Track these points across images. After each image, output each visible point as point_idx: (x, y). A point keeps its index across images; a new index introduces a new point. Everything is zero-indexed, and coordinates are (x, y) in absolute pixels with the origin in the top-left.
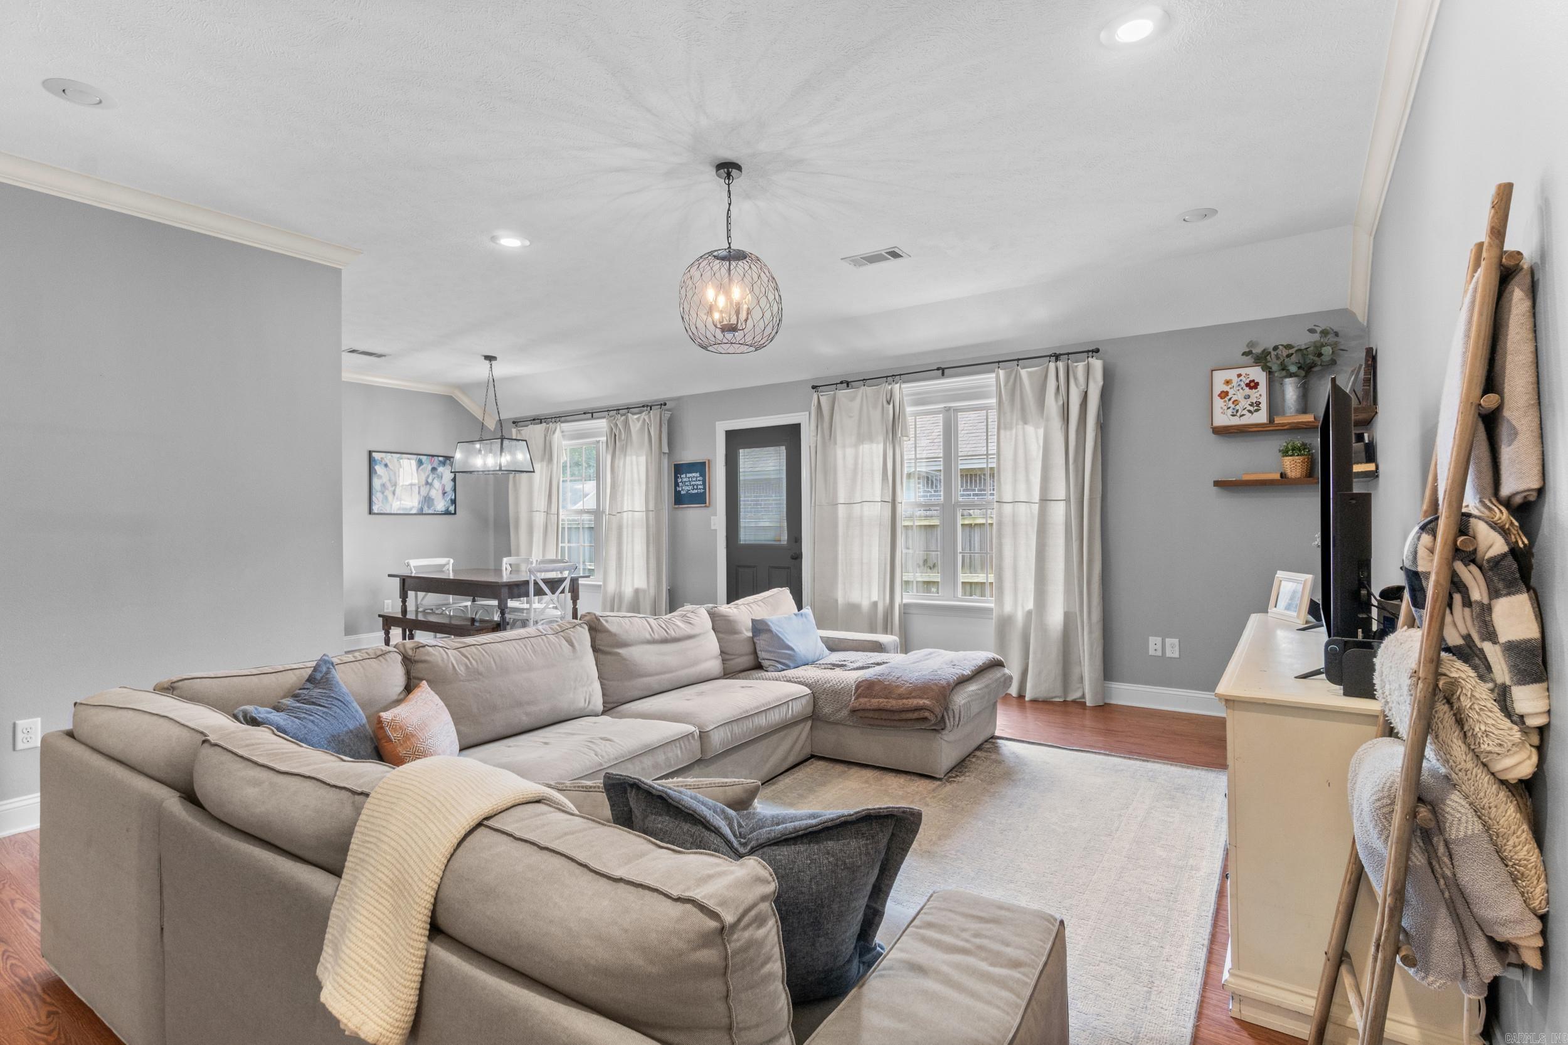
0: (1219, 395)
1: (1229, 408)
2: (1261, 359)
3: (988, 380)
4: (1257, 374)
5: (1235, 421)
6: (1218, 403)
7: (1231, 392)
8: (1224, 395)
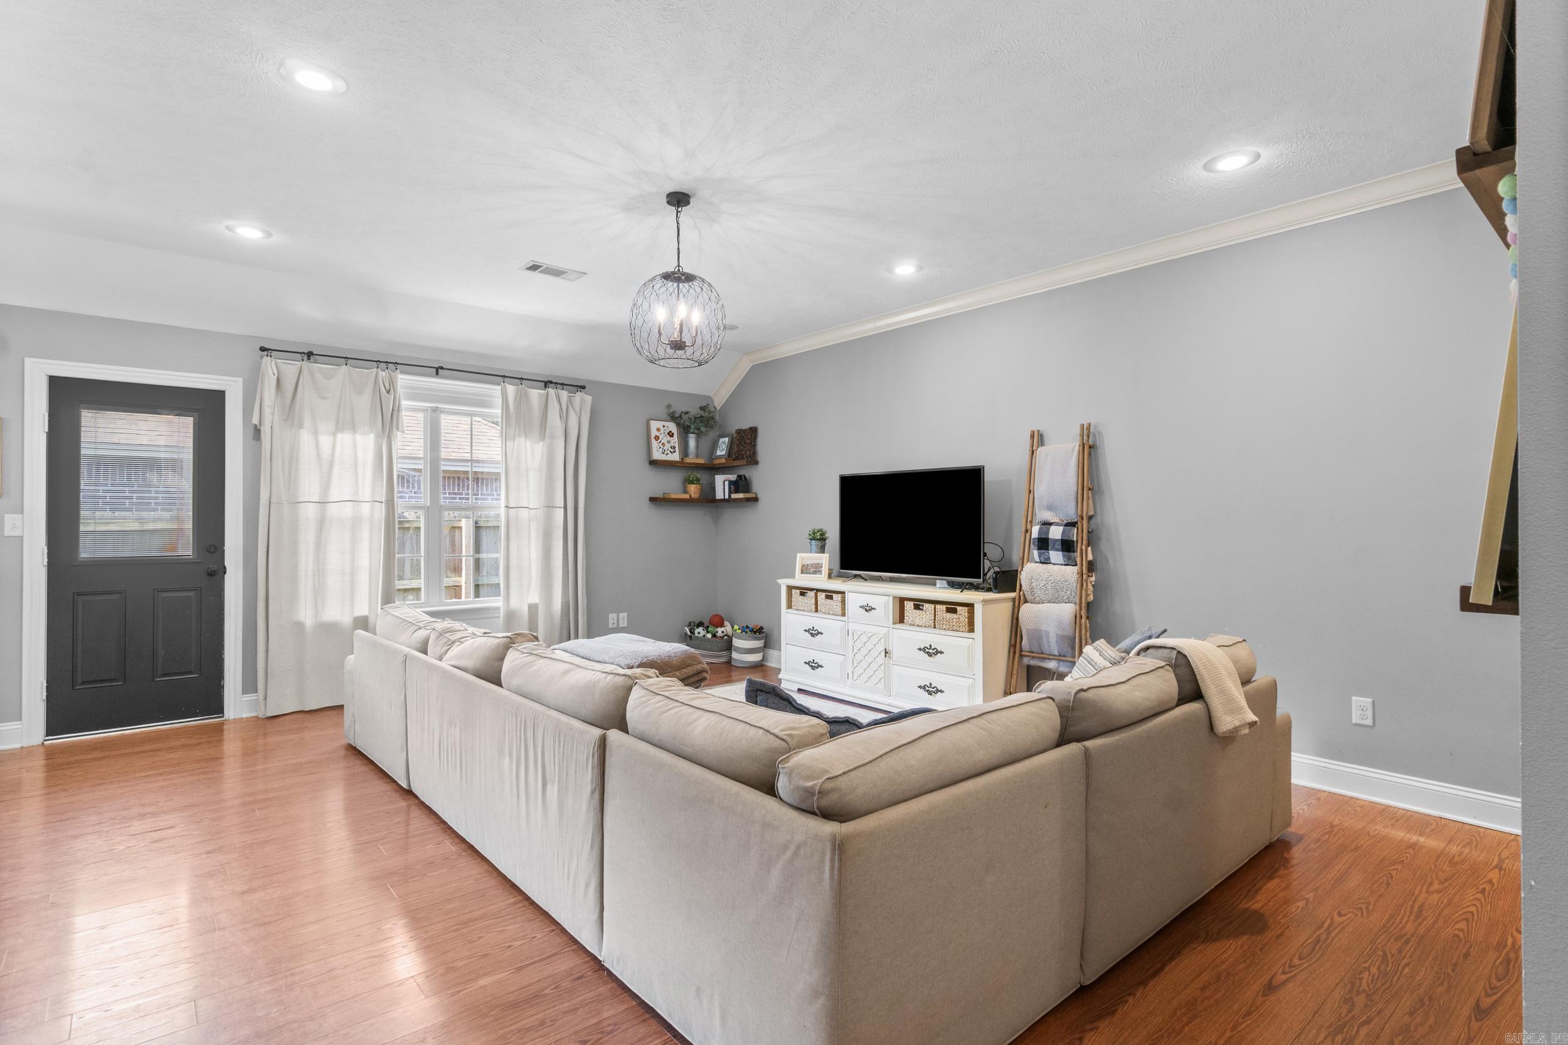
0: (655, 438)
1: (660, 448)
2: (673, 417)
3: (494, 391)
4: (672, 427)
5: (664, 457)
6: (654, 443)
7: (661, 437)
8: (657, 438)
